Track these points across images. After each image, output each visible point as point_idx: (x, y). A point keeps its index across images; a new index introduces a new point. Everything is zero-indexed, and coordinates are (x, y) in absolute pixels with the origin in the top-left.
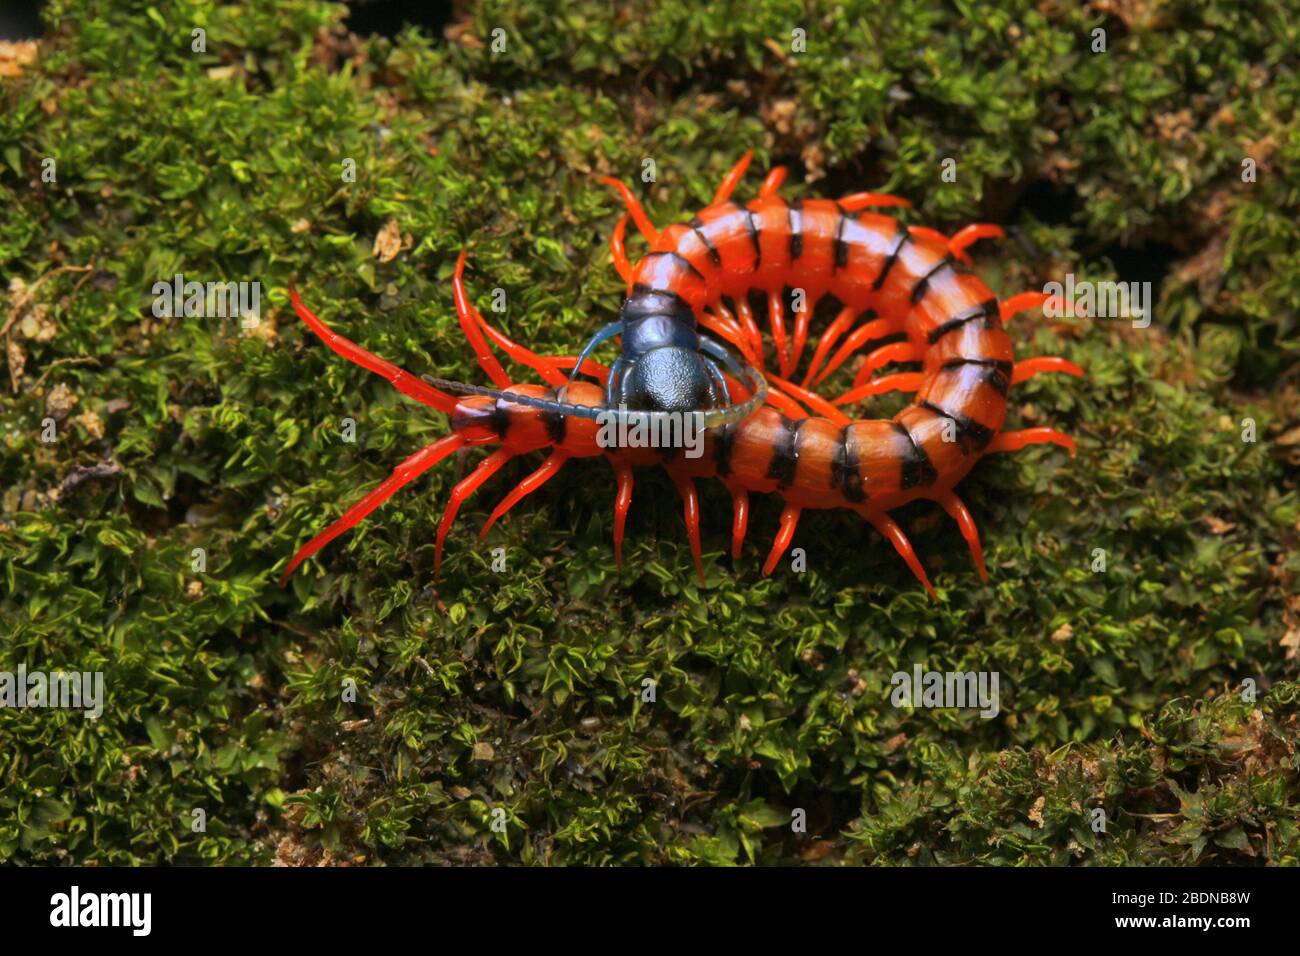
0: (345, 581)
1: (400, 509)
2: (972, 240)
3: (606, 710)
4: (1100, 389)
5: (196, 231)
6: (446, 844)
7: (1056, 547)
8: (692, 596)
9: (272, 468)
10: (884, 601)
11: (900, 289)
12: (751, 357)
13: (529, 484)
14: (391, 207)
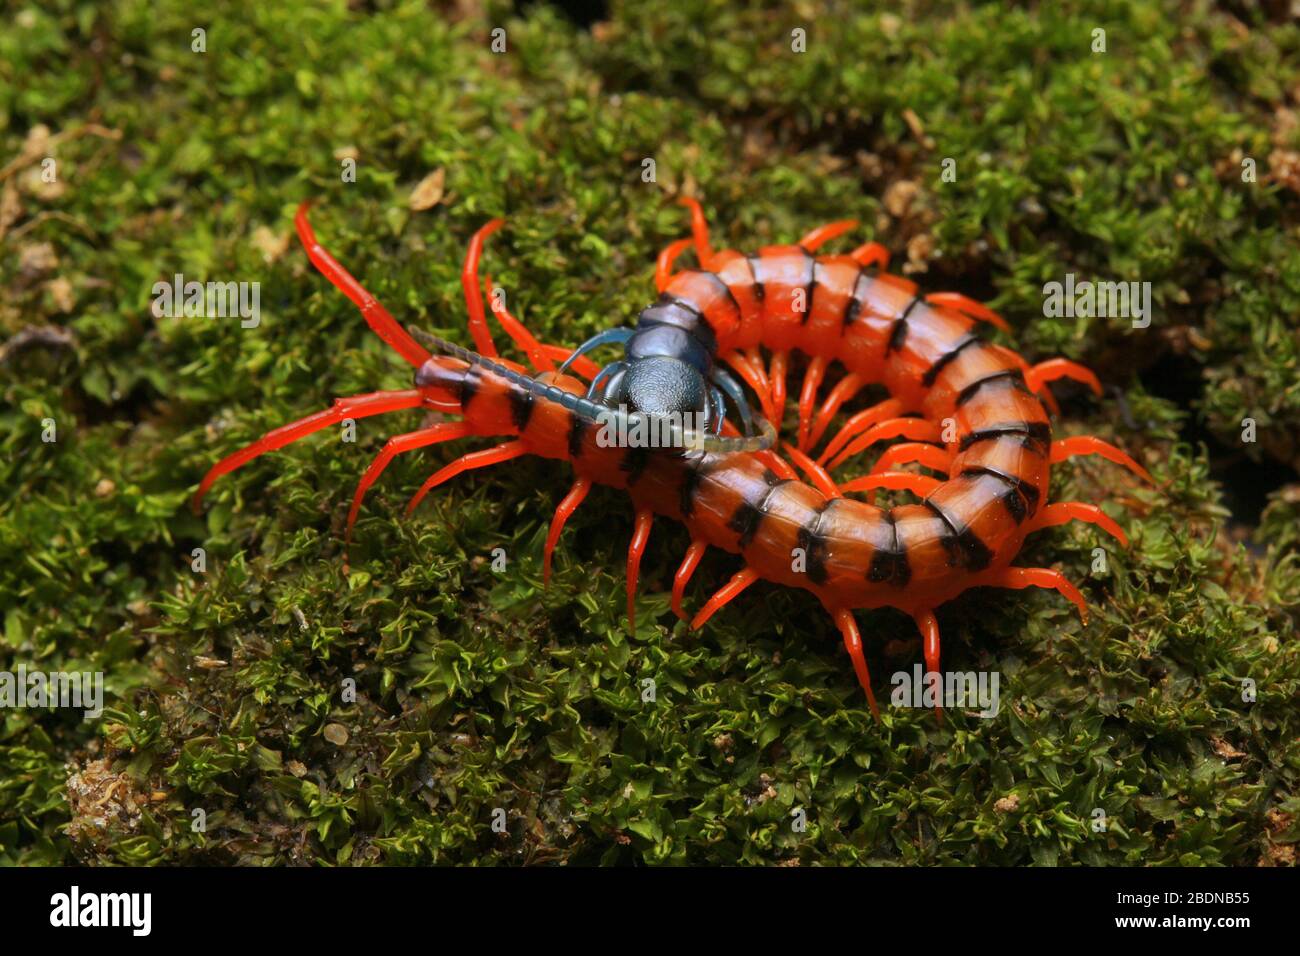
0: (260, 522)
1: (339, 460)
2: (1056, 376)
3: (480, 729)
4: (1143, 568)
5: (241, 133)
6: (262, 816)
7: (1036, 715)
8: (615, 639)
9: (229, 389)
10: (825, 709)
11: (948, 387)
12: (768, 409)
13: (472, 459)
14: (443, 155)
